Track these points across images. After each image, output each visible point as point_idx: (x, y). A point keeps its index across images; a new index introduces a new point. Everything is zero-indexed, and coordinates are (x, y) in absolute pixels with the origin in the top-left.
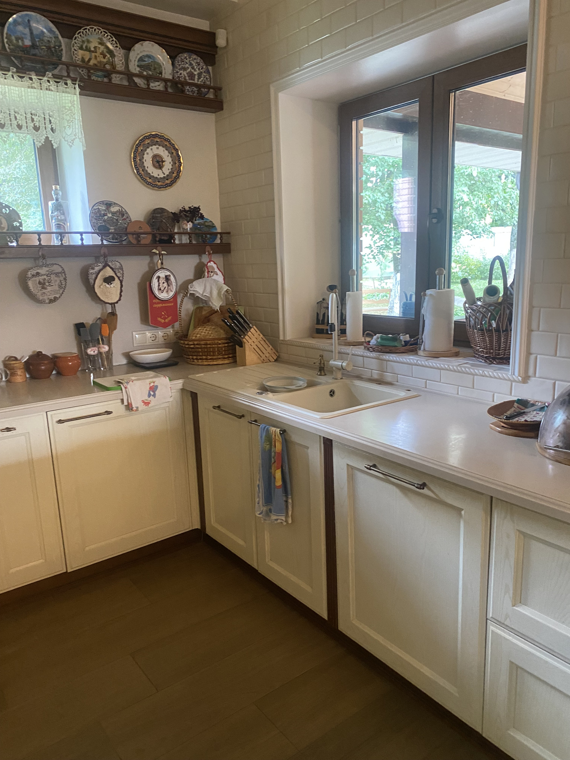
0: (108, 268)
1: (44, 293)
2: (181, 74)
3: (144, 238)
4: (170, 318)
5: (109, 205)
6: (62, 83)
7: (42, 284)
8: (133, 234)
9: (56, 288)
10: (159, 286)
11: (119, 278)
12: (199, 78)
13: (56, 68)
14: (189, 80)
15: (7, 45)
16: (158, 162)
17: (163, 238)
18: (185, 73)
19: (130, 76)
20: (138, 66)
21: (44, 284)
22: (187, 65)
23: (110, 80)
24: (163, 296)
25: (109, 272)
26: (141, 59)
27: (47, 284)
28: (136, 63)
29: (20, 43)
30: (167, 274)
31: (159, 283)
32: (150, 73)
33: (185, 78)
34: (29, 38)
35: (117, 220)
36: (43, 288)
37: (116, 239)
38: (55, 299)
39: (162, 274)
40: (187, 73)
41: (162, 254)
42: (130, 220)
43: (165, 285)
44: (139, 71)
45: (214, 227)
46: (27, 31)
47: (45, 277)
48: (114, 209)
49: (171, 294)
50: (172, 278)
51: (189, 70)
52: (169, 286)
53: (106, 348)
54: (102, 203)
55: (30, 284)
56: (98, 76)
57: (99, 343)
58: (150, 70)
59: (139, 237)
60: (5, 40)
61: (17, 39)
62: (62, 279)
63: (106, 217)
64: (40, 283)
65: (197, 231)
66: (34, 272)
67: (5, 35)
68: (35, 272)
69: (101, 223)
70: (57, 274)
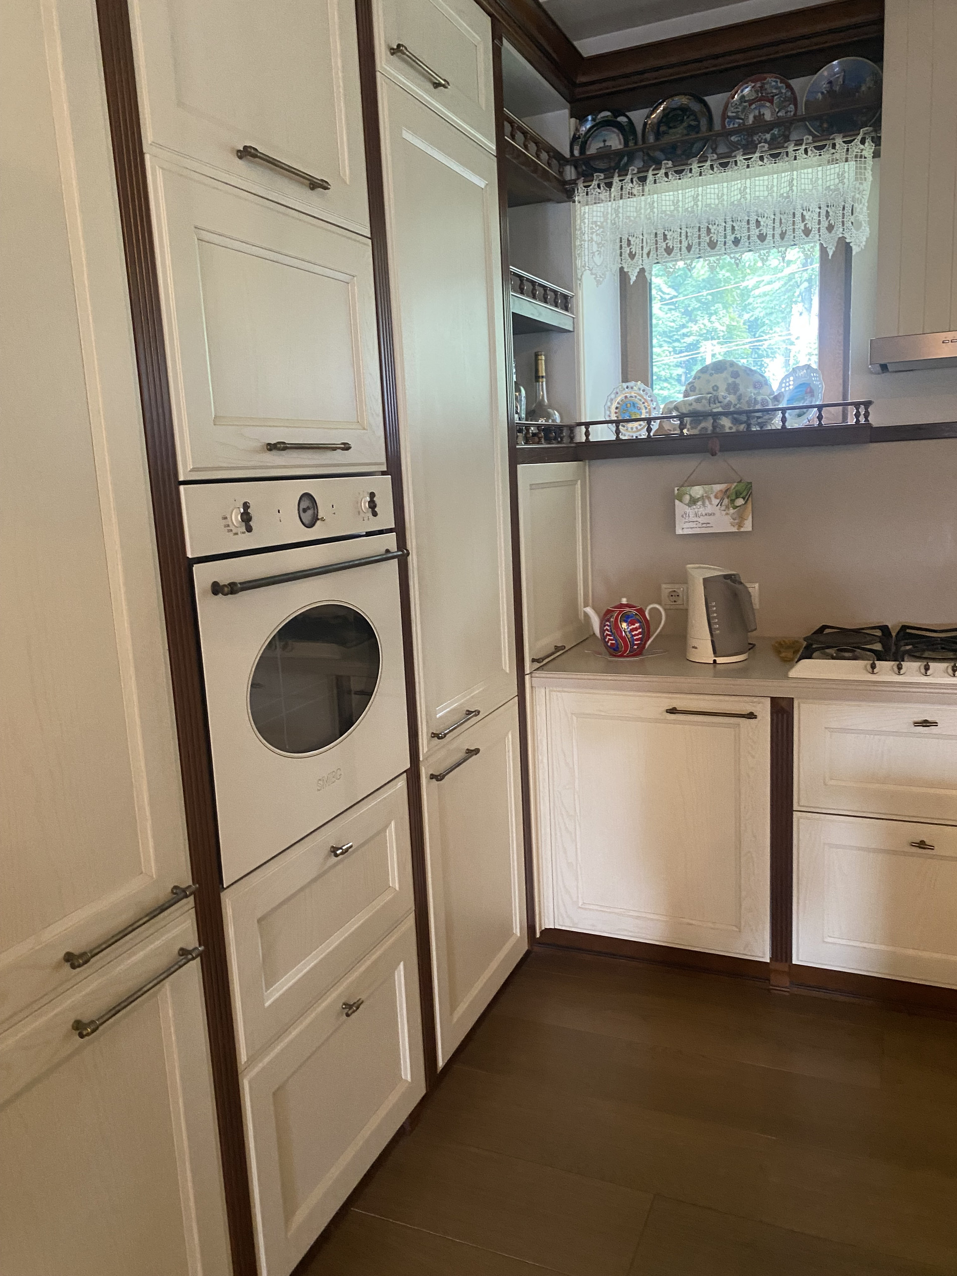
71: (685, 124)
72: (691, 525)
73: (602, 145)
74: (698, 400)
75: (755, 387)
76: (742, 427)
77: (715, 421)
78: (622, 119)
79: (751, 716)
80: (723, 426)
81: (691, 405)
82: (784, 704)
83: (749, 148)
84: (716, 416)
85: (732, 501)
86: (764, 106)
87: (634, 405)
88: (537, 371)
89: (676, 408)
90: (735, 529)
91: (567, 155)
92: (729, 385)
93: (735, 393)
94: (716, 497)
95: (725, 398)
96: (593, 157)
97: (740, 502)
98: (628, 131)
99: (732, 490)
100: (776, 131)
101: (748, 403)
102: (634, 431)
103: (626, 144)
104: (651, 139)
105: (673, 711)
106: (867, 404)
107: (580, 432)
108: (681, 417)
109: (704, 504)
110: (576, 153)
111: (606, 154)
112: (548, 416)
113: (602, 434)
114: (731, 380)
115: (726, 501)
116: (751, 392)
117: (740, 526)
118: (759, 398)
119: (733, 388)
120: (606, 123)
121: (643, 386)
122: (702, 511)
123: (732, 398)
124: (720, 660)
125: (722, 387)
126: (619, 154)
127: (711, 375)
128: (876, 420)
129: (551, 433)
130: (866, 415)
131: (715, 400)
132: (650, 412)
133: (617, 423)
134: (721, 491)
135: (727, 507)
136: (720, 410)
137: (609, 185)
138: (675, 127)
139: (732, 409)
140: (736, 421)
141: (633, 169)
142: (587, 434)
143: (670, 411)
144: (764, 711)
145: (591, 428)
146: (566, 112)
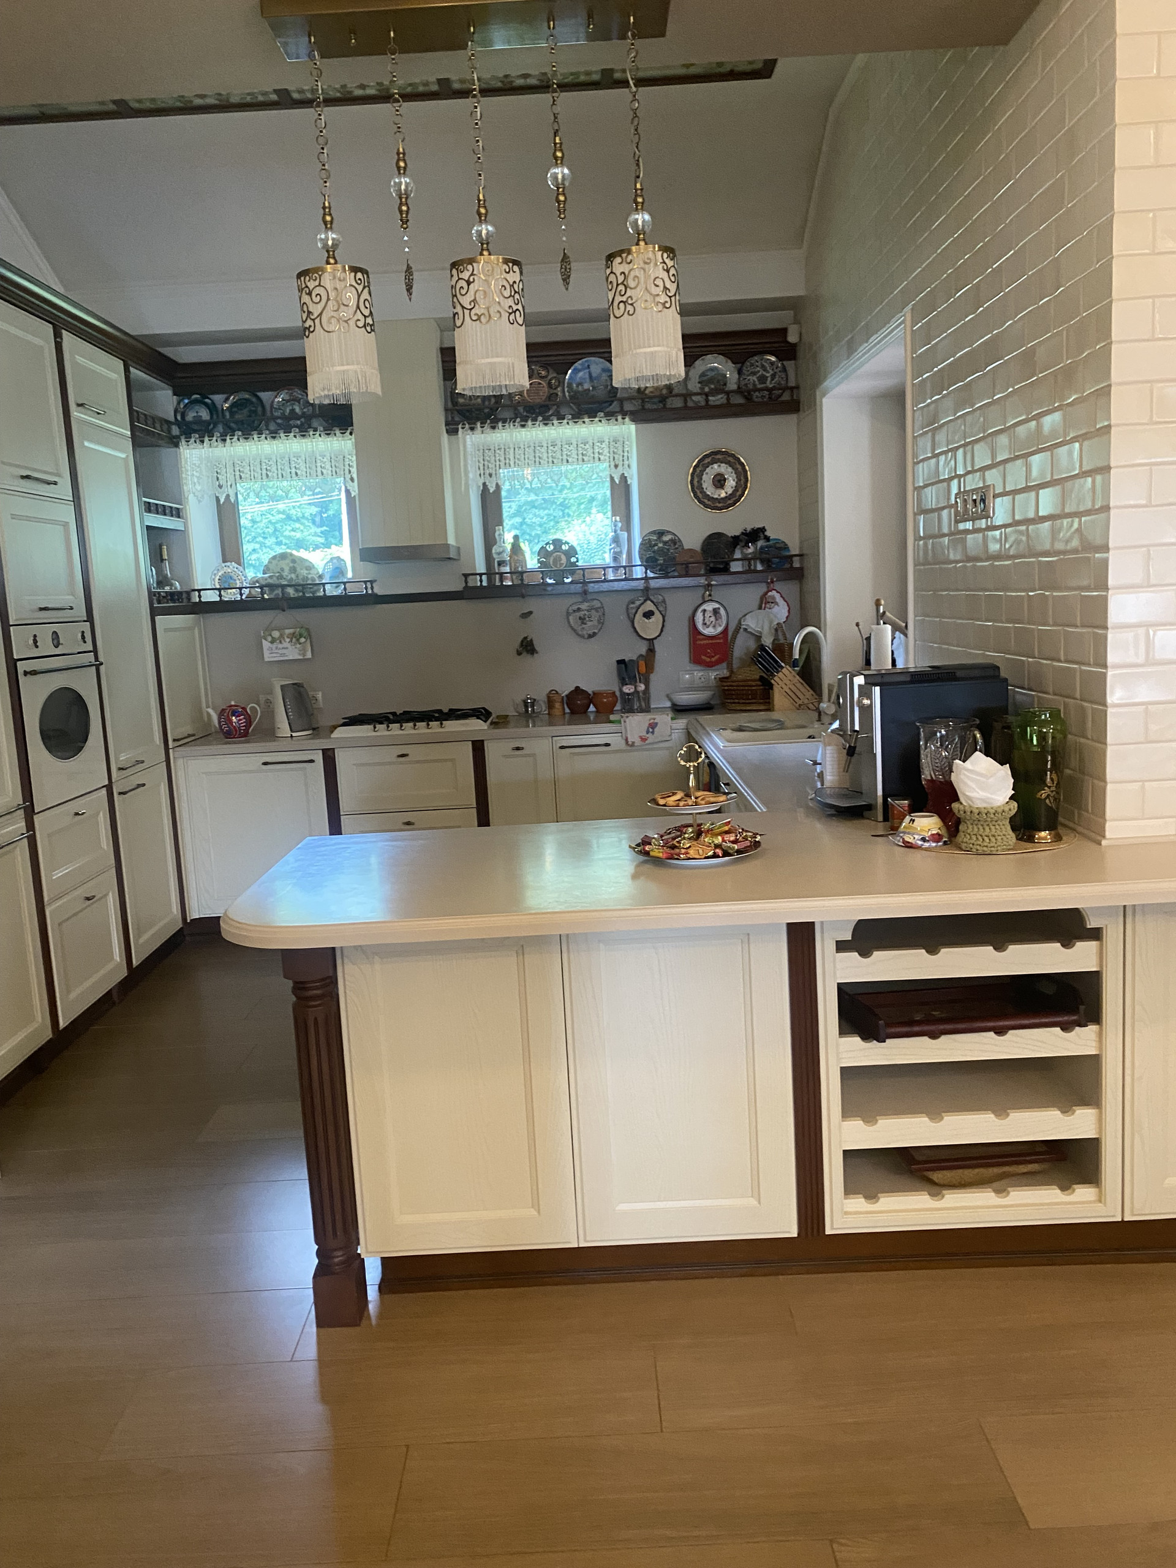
0: (649, 602)
1: (583, 628)
2: (749, 380)
3: (693, 567)
4: (717, 657)
5: (661, 534)
6: (613, 420)
7: (583, 620)
8: (682, 564)
9: (595, 623)
10: (704, 620)
11: (660, 612)
12: (772, 380)
13: (610, 405)
14: (760, 383)
15: (567, 394)
16: (720, 481)
17: (718, 566)
18: (755, 378)
19: (687, 396)
20: (699, 383)
21: (585, 619)
22: (758, 369)
23: (665, 405)
24: (709, 631)
25: (649, 606)
26: (703, 375)
27: (587, 619)
28: (697, 380)
29: (580, 388)
30: (715, 607)
31: (704, 617)
32: (712, 386)
33: (754, 385)
34: (588, 380)
35: (668, 550)
36: (583, 623)
37: (663, 571)
38: (594, 634)
39: (709, 607)
40: (757, 378)
41: (712, 585)
42: (683, 549)
43: (713, 619)
44: (700, 388)
45: (786, 547)
46: (587, 376)
47: (586, 612)
48: (666, 538)
49: (720, 629)
50: (722, 611)
51: (760, 373)
52: (717, 620)
53: (642, 687)
54: (654, 532)
55: (571, 618)
56: (654, 403)
57: (636, 682)
58: (712, 383)
59: (687, 567)
60: (566, 390)
61: (577, 386)
62: (601, 614)
63: (656, 548)
64: (580, 618)
65: (764, 556)
66: (575, 607)
67: (566, 385)
68: (577, 607)
69: (649, 554)
70: (596, 610)
71: (247, 409)
72: (275, 655)
73: (196, 414)
74: (270, 577)
75: (307, 570)
76: (301, 594)
77: (282, 590)
78: (207, 400)
79: (312, 761)
80: (289, 593)
81: (266, 579)
82: (330, 753)
83: (287, 431)
84: (283, 587)
85: (298, 640)
86: (294, 404)
87: (231, 578)
88: (161, 555)
89: (257, 581)
90: (301, 657)
91: (172, 419)
92: (291, 567)
93: (294, 573)
94: (288, 637)
95: (287, 576)
96: (190, 422)
97: (302, 640)
98: (212, 408)
99: (297, 633)
100: (303, 420)
101: (303, 579)
102: (230, 595)
103: (212, 417)
104: (227, 415)
105: (265, 764)
106: (371, 582)
107: (195, 596)
108: (261, 587)
109: (281, 642)
110: (179, 418)
111: (198, 420)
112: (171, 585)
113: (211, 597)
114: (291, 565)
115: (294, 640)
116: (304, 572)
117: (304, 656)
118: (309, 576)
119: (293, 570)
120: (196, 401)
121: (236, 565)
122: (280, 646)
123: (293, 576)
124: (294, 734)
125: (287, 569)
126: (208, 423)
127: (279, 561)
128: (378, 590)
129: (173, 596)
130: (372, 588)
131: (281, 577)
132: (242, 583)
133: (219, 590)
134: (290, 634)
135: (295, 644)
136: (286, 583)
137: (202, 442)
138: (241, 410)
139: (294, 583)
140: (297, 591)
141: (217, 434)
142: (200, 597)
143: (254, 583)
144: (319, 757)
145: (202, 592)
146: (170, 392)
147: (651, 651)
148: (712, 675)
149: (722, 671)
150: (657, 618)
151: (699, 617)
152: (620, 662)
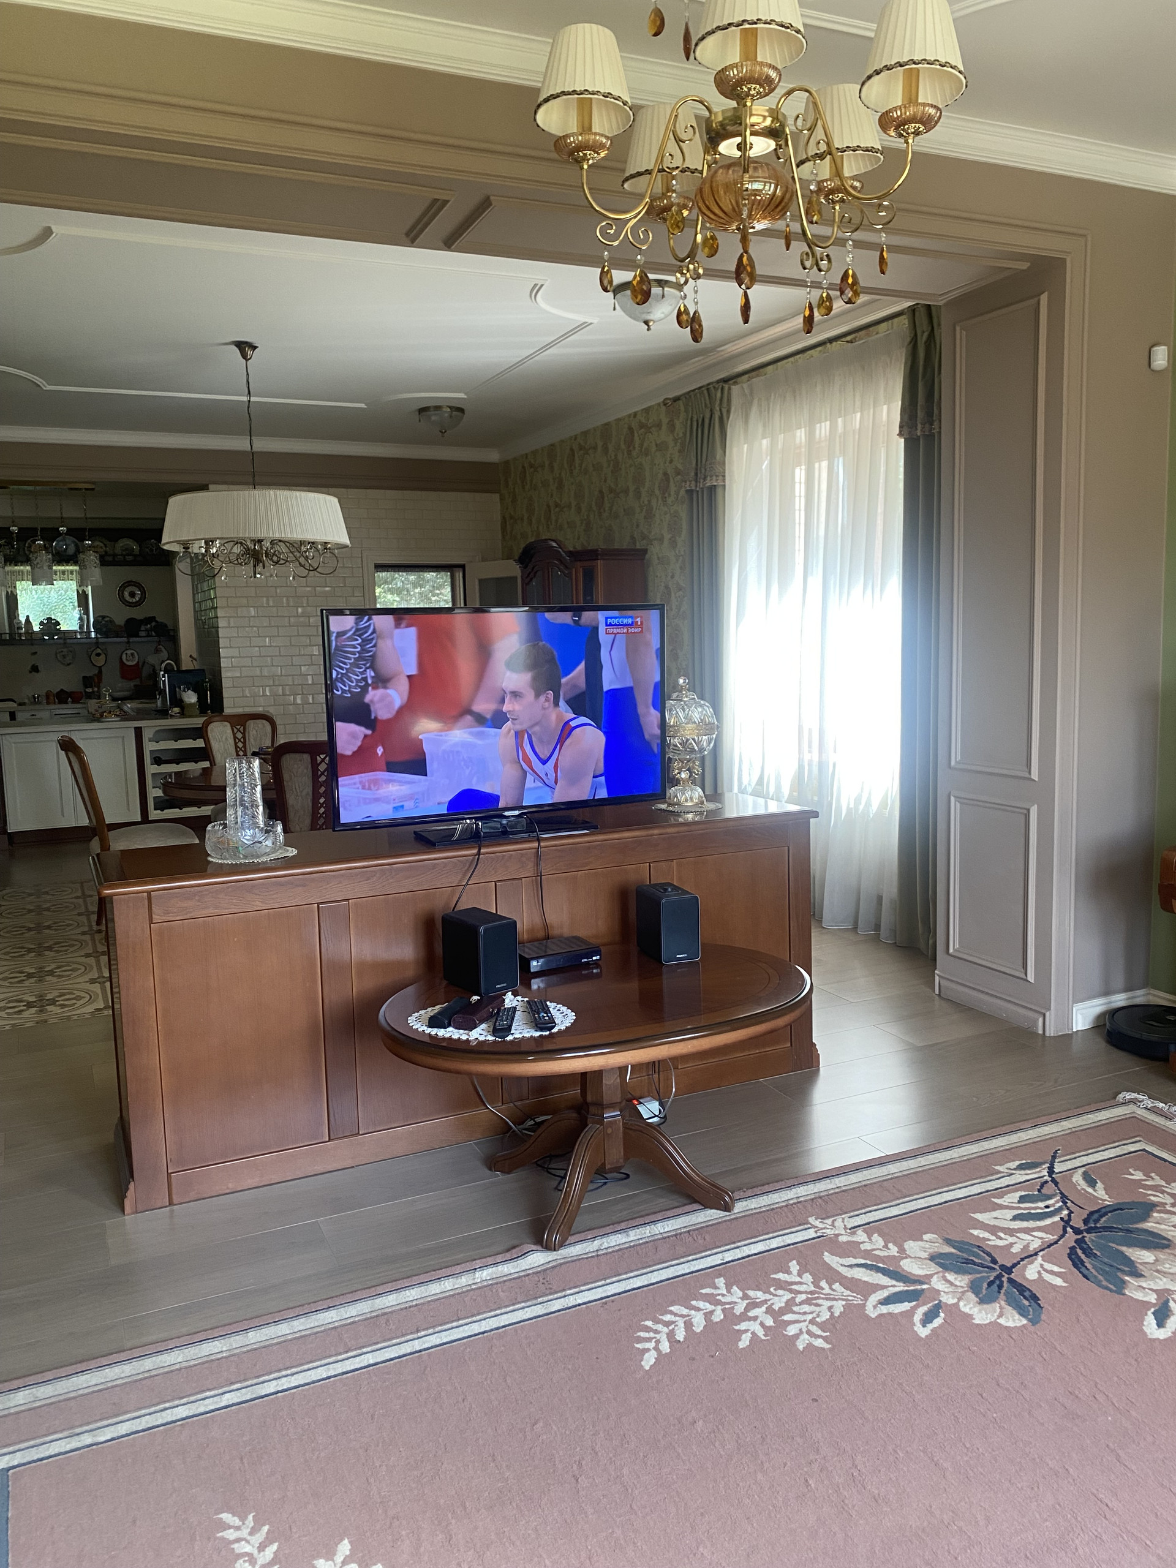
0: (98, 648)
1: (64, 660)
3: (121, 633)
4: (134, 675)
5: (104, 617)
7: (64, 657)
8: (115, 632)
9: (71, 658)
10: (127, 658)
11: (104, 654)
16: (132, 595)
17: (133, 633)
19: (115, 555)
24: (129, 663)
25: (99, 651)
26: (122, 547)
27: (67, 656)
28: (120, 549)
32: (129, 552)
35: (108, 625)
37: (105, 634)
38: (70, 663)
39: (129, 652)
40: (149, 550)
41: (130, 642)
42: (116, 625)
43: (131, 658)
44: (121, 552)
45: (166, 626)
47: (66, 653)
48: (107, 619)
49: (134, 663)
50: (136, 654)
52: (133, 658)
54: (100, 617)
55: (58, 655)
57: (93, 686)
58: (127, 550)
59: (117, 633)
62: (74, 654)
63: (102, 624)
65: (156, 629)
66: (60, 650)
69: (98, 627)
70: (71, 651)
147: (100, 672)
148: (132, 684)
149: (137, 682)
150: (103, 657)
151: (124, 656)
152: (84, 678)
